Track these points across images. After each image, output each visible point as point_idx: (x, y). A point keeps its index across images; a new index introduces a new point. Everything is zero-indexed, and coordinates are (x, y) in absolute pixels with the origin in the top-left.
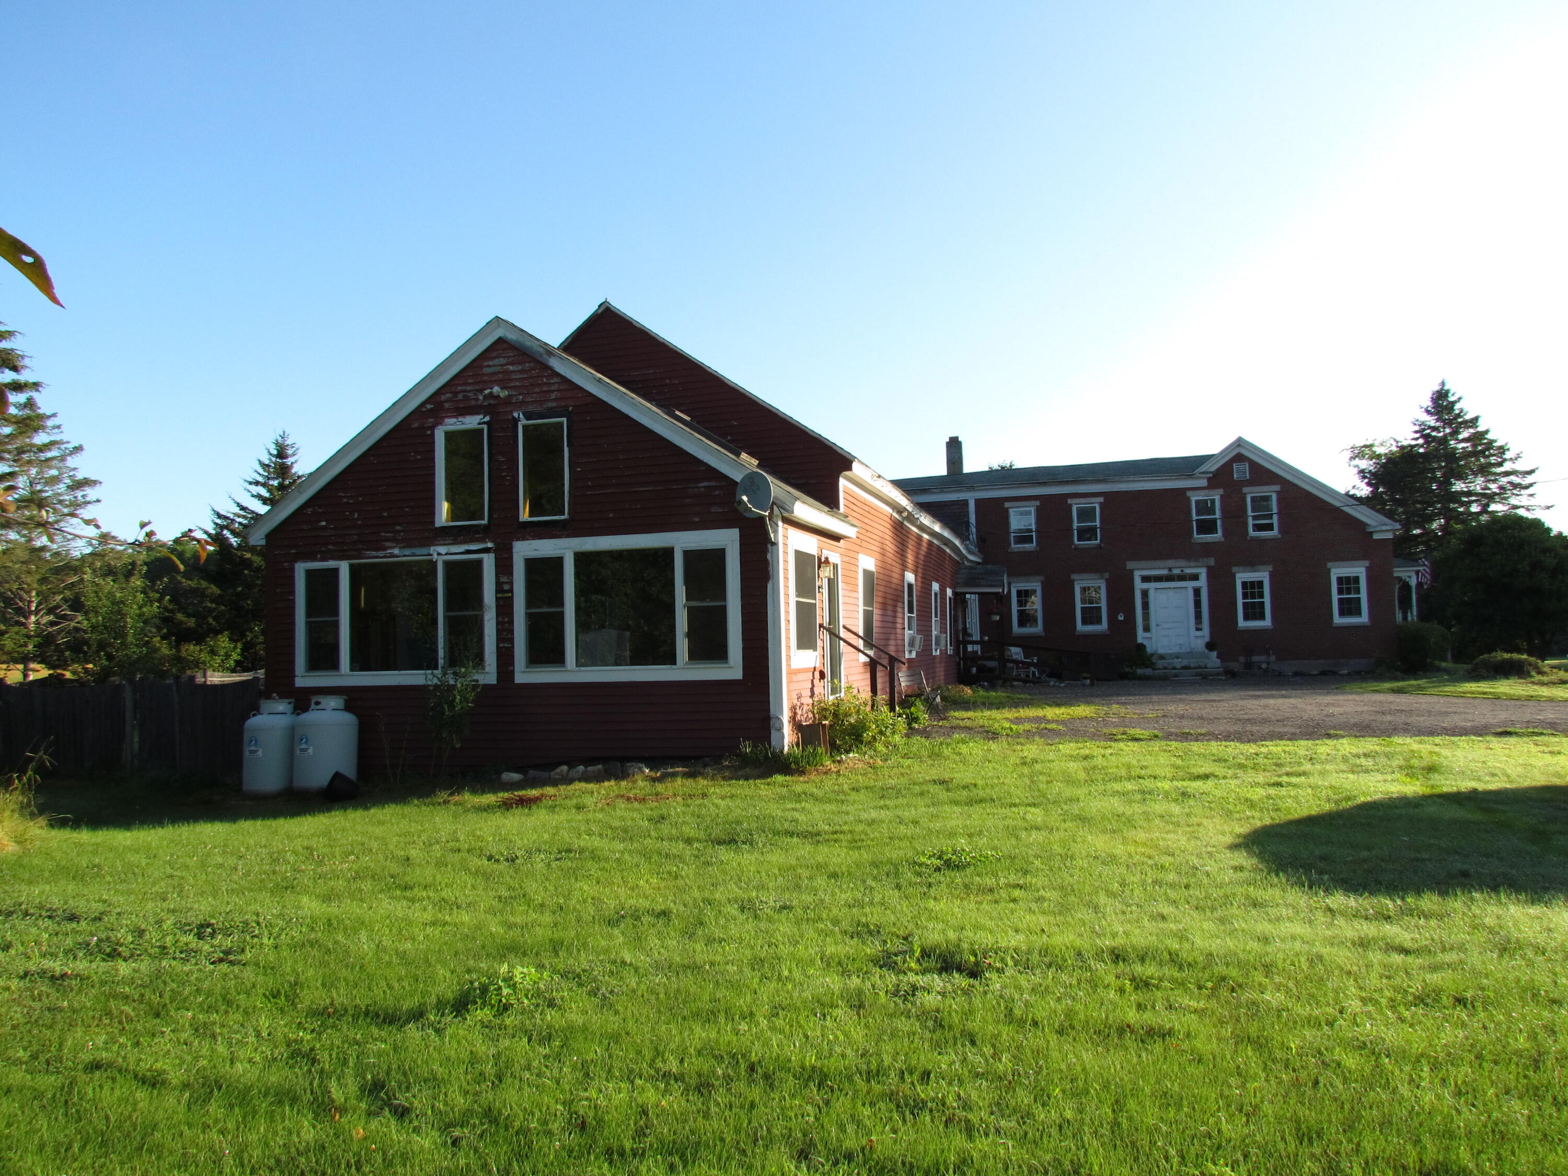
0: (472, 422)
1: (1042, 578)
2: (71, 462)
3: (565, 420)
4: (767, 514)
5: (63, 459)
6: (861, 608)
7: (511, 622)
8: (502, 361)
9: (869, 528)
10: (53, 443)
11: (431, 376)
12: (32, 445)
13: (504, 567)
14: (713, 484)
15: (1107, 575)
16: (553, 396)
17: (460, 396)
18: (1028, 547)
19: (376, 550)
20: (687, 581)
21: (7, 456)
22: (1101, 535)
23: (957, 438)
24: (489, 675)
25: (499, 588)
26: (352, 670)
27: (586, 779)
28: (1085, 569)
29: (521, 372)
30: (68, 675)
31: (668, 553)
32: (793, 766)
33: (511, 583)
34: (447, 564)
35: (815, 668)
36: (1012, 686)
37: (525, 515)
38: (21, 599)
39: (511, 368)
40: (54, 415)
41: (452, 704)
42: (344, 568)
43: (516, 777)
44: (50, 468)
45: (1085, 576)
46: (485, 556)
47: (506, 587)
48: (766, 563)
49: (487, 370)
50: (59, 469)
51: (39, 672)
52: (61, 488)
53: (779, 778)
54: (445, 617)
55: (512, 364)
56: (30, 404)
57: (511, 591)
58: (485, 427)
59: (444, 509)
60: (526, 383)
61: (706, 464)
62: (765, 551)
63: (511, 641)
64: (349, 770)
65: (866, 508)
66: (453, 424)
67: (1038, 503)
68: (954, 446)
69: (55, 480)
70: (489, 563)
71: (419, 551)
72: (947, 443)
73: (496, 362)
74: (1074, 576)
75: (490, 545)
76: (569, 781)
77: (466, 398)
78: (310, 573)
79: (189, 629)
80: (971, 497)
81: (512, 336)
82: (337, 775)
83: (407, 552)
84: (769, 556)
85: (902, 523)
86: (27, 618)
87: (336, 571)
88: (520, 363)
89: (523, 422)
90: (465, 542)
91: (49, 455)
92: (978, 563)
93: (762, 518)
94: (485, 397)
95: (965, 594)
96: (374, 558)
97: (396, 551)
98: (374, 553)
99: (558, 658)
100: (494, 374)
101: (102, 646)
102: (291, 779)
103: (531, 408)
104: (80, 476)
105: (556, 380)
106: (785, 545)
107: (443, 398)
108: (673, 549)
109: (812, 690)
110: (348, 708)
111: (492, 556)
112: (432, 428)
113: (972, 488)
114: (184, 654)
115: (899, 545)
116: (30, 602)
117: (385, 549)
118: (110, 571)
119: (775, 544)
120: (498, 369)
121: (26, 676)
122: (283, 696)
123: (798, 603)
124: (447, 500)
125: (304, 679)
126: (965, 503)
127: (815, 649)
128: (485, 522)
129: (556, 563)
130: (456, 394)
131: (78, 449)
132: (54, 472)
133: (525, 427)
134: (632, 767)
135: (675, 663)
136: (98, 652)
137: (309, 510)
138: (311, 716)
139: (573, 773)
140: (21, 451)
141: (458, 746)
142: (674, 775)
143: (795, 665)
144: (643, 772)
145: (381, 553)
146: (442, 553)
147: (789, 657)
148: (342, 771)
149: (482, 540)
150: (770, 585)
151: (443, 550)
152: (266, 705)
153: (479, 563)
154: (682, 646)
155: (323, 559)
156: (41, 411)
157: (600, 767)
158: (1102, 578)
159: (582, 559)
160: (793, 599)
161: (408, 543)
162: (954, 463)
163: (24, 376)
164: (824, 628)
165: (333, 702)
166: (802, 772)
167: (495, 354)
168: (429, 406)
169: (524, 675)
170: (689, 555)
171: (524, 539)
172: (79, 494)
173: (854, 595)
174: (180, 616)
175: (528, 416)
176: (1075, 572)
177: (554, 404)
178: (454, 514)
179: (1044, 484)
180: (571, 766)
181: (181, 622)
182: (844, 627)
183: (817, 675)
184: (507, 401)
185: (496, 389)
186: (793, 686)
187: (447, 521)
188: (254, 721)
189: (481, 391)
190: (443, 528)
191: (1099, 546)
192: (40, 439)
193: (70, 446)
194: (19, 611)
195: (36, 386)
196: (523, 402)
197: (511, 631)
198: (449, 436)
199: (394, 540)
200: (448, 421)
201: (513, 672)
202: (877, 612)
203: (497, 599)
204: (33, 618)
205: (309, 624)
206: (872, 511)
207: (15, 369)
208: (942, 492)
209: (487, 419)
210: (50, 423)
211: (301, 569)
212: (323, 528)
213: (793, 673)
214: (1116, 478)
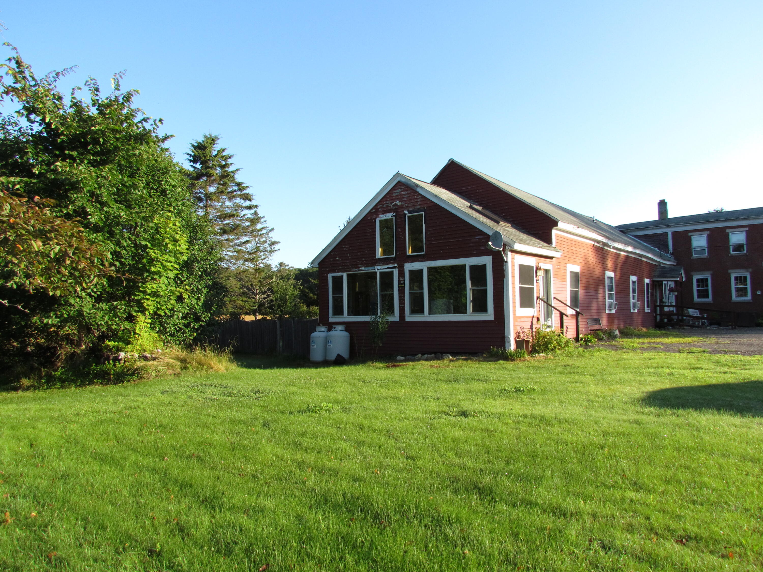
0: (389, 216)
1: (711, 272)
2: (271, 235)
3: (423, 213)
4: (501, 249)
5: (267, 233)
6: (569, 289)
7: (404, 296)
8: (400, 190)
9: (575, 252)
10: (263, 228)
11: (374, 198)
12: (256, 229)
13: (401, 274)
14: (482, 237)
15: (750, 270)
16: (419, 203)
17: (385, 206)
18: (703, 256)
19: (356, 268)
20: (471, 279)
21: (248, 234)
22: (747, 248)
23: (664, 200)
24: (396, 318)
25: (400, 283)
26: (348, 315)
27: (427, 360)
28: (736, 267)
29: (407, 194)
30: (268, 318)
31: (463, 267)
32: (510, 357)
33: (404, 280)
34: (381, 273)
35: (533, 316)
36: (684, 329)
37: (409, 252)
38: (254, 289)
39: (403, 193)
40: (264, 217)
41: (378, 329)
42: (345, 275)
43: (402, 358)
44: (263, 237)
45: (737, 271)
46: (394, 270)
47: (402, 282)
48: (503, 270)
49: (394, 195)
50: (266, 237)
51: (260, 317)
52: (266, 245)
53: (501, 362)
54: (380, 294)
55: (403, 191)
56: (256, 213)
57: (404, 284)
58: (394, 217)
59: (379, 251)
60: (409, 199)
61: (478, 229)
62: (503, 265)
63: (404, 304)
64: (345, 354)
65: (574, 243)
66: (383, 217)
67: (708, 232)
68: (662, 205)
69: (265, 242)
70: (396, 272)
71: (371, 268)
72: (659, 203)
73: (398, 191)
74: (730, 271)
75: (396, 265)
76: (419, 360)
77: (387, 206)
78: (333, 278)
79: (314, 300)
80: (669, 231)
81: (403, 180)
82: (338, 355)
83: (367, 269)
84: (504, 267)
85: (603, 248)
86: (256, 296)
87: (342, 277)
88: (407, 191)
89: (408, 215)
90: (387, 264)
91: (262, 233)
92: (674, 265)
93: (500, 251)
94: (393, 205)
95: (662, 281)
96: (355, 271)
97: (363, 269)
98: (355, 269)
99: (421, 311)
100: (397, 196)
101: (279, 306)
102: (326, 356)
103: (410, 209)
104: (273, 240)
105: (420, 197)
106: (513, 262)
107: (379, 207)
108: (465, 265)
109: (532, 326)
110: (346, 330)
111: (397, 269)
112: (375, 219)
113: (669, 226)
114: (311, 310)
115: (601, 259)
116: (257, 290)
117: (359, 268)
118: (282, 278)
119: (506, 262)
120: (398, 194)
121: (256, 318)
122: (324, 325)
123: (521, 288)
124: (381, 247)
125: (332, 319)
126: (666, 234)
127: (533, 307)
128: (394, 256)
129: (420, 272)
130: (383, 205)
131: (272, 229)
132: (264, 239)
133: (409, 217)
134: (445, 356)
135: (466, 313)
136: (278, 309)
137: (333, 253)
138: (332, 333)
139: (423, 357)
140: (252, 232)
141: (381, 345)
142: (459, 359)
143: (518, 314)
144: (449, 358)
145: (357, 269)
146: (379, 269)
147: (514, 311)
148: (340, 354)
149: (393, 263)
150: (505, 280)
151: (379, 267)
152: (318, 328)
153: (392, 273)
154: (470, 307)
155: (338, 272)
156: (259, 216)
157: (433, 355)
158: (747, 272)
159: (430, 270)
160: (518, 285)
161: (367, 265)
162: (662, 213)
163: (253, 203)
164: (540, 299)
165: (340, 328)
166: (513, 360)
167: (397, 188)
168: (374, 210)
169: (409, 318)
170: (472, 267)
171: (408, 262)
172: (273, 247)
173: (564, 283)
174: (311, 295)
175: (410, 212)
176: (731, 269)
177: (419, 207)
178: (384, 252)
179: (712, 222)
180: (423, 354)
181: (311, 298)
182: (554, 298)
183: (535, 319)
184: (402, 207)
185: (398, 202)
186: (516, 324)
187: (381, 255)
188: (314, 334)
189: (391, 203)
190: (379, 259)
191: (745, 255)
192: (259, 226)
193: (270, 229)
194: (253, 293)
195: (256, 206)
196: (407, 207)
197: (404, 300)
198: (381, 221)
199: (362, 264)
200: (380, 216)
201: (405, 316)
202: (580, 291)
203: (399, 287)
204: (258, 296)
205: (333, 298)
206: (577, 244)
207: (250, 200)
208: (653, 229)
209: (395, 214)
210: (262, 220)
211: (330, 276)
212: (338, 260)
213: (516, 318)
214: (756, 217)
